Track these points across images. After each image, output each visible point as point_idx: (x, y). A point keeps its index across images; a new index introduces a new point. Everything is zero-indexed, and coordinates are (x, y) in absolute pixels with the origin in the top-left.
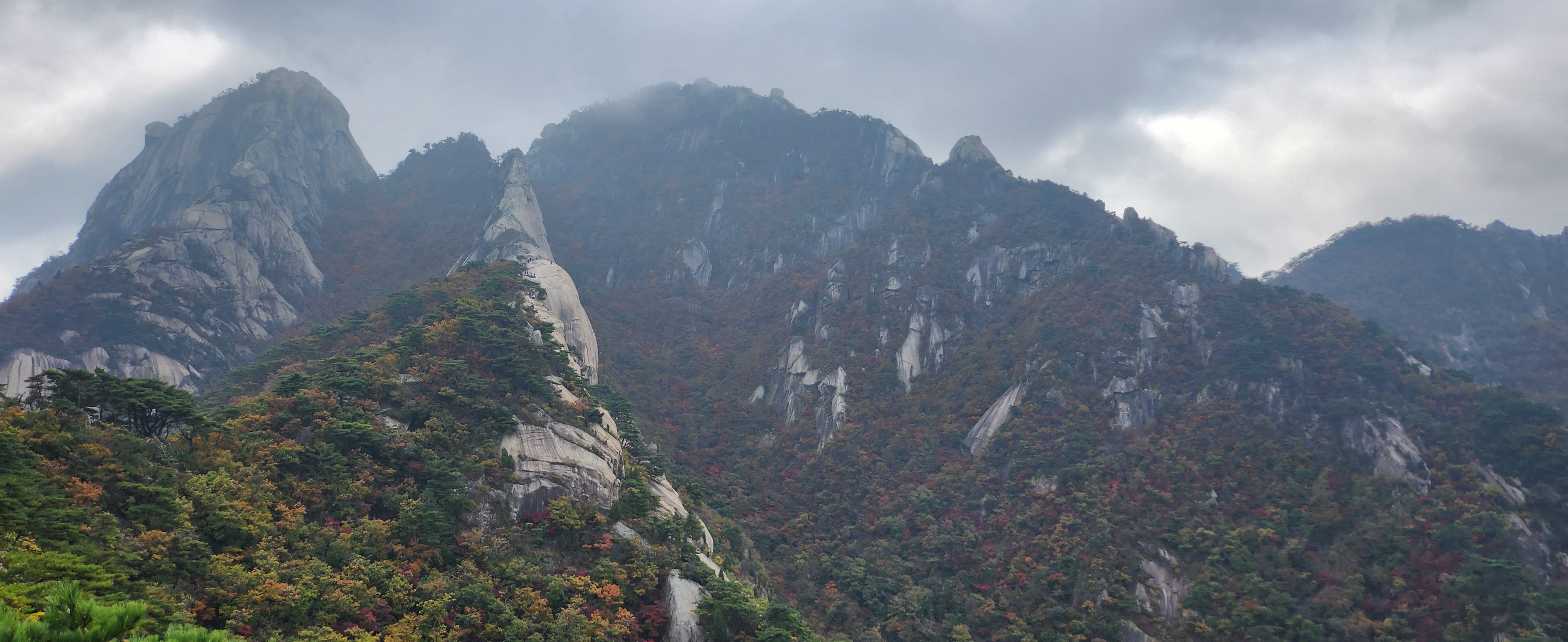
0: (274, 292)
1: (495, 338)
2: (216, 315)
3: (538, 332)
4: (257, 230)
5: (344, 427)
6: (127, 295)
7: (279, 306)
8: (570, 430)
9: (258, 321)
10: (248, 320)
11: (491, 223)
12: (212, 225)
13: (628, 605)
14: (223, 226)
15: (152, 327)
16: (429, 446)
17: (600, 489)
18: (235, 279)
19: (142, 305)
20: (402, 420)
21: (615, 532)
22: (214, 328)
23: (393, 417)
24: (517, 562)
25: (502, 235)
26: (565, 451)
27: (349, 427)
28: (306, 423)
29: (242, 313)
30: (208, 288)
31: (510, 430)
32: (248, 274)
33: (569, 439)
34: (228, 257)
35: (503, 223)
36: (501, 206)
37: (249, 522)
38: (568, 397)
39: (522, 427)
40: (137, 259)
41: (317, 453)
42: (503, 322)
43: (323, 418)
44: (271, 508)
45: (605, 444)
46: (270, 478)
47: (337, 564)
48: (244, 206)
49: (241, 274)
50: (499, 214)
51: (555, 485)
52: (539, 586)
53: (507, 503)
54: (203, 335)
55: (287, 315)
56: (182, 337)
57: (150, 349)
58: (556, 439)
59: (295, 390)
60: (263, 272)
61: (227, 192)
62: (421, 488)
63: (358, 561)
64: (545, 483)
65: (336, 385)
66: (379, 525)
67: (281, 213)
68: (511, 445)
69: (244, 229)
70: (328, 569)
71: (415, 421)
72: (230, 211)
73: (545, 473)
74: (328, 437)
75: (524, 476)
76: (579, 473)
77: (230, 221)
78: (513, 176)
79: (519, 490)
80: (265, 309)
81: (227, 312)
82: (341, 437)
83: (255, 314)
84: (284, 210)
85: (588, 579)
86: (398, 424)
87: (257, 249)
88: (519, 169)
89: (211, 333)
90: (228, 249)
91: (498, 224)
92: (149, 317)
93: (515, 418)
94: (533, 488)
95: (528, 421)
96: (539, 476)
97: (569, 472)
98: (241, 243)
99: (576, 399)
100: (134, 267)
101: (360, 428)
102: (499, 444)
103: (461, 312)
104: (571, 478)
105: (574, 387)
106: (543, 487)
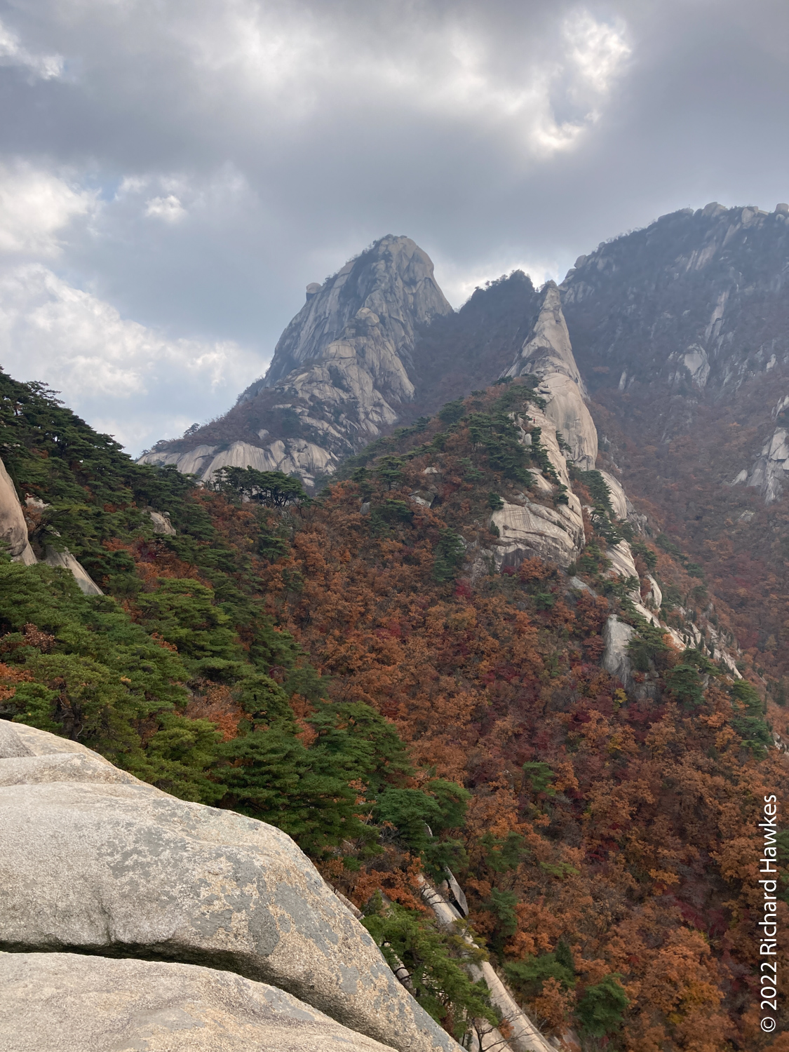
0: (382, 401)
1: (492, 442)
2: (347, 418)
3: (529, 435)
4: (371, 356)
5: (388, 504)
6: (294, 407)
7: (385, 409)
8: (543, 510)
9: (373, 421)
10: (367, 420)
11: (528, 342)
12: (344, 355)
14: (351, 355)
15: (308, 427)
16: (442, 518)
17: (562, 553)
18: (358, 393)
19: (303, 412)
20: (427, 499)
21: (571, 584)
22: (345, 427)
23: (422, 497)
25: (534, 352)
26: (537, 524)
27: (392, 503)
28: (365, 500)
29: (362, 416)
30: (342, 399)
31: (499, 507)
32: (366, 389)
33: (540, 516)
34: (354, 377)
35: (537, 342)
36: (535, 329)
39: (506, 506)
40: (300, 381)
41: (371, 520)
42: (503, 429)
43: (375, 498)
45: (569, 519)
46: (343, 535)
48: (363, 340)
49: (362, 389)
50: (534, 335)
51: (528, 548)
53: (493, 559)
54: (339, 432)
55: (390, 417)
56: (327, 434)
57: (308, 442)
58: (531, 516)
59: (362, 479)
60: (376, 386)
61: (353, 331)
62: (435, 546)
64: (520, 546)
65: (386, 475)
66: (406, 569)
67: (388, 344)
68: (498, 519)
69: (363, 357)
71: (436, 501)
72: (354, 344)
73: (521, 540)
74: (379, 510)
75: (505, 540)
76: (546, 540)
77: (355, 351)
78: (548, 304)
79: (502, 551)
80: (376, 412)
81: (353, 415)
82: (388, 510)
83: (370, 416)
84: (389, 341)
86: (424, 501)
87: (372, 370)
88: (552, 297)
89: (343, 430)
90: (354, 372)
91: (532, 343)
92: (309, 420)
93: (502, 500)
94: (511, 549)
95: (511, 502)
96: (516, 541)
97: (538, 539)
98: (362, 367)
99: (550, 486)
100: (298, 387)
101: (397, 505)
102: (490, 518)
103: (473, 422)
104: (539, 543)
105: (550, 476)
106: (519, 549)
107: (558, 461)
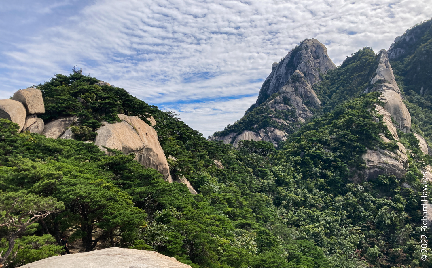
0: (306, 109)
1: (360, 123)
2: (291, 117)
3: (377, 118)
4: (301, 90)
5: (313, 152)
6: (268, 114)
7: (307, 112)
8: (386, 152)
9: (302, 117)
10: (300, 118)
11: (373, 78)
12: (289, 91)
13: (406, 210)
14: (292, 91)
15: (274, 122)
16: (338, 158)
17: (397, 171)
18: (296, 106)
19: (272, 116)
20: (331, 150)
21: (403, 186)
22: (290, 121)
23: (328, 149)
24: (366, 194)
25: (377, 82)
26: (385, 159)
27: (314, 152)
28: (302, 151)
29: (298, 116)
30: (288, 109)
31: (365, 152)
32: (299, 104)
33: (386, 155)
34: (294, 100)
35: (378, 77)
36: (376, 72)
37: (287, 179)
38: (387, 141)
39: (369, 151)
40: (271, 103)
41: (305, 160)
42: (364, 117)
43: (307, 150)
44: (293, 175)
45: (400, 156)
46: (293, 167)
47: (310, 191)
48: (297, 84)
49: (297, 104)
50: (376, 74)
51: (380, 170)
52: (372, 202)
53: (363, 175)
54: (288, 123)
55: (310, 115)
56: (282, 124)
57: (275, 128)
58: (381, 155)
59: (300, 142)
60: (303, 103)
61: (293, 80)
62: (335, 170)
63: (316, 190)
64: (376, 169)
65: (311, 140)
66: (322, 180)
67: (308, 84)
68: (366, 157)
69: (297, 91)
70: (307, 192)
71: (335, 150)
72: (293, 86)
73: (376, 166)
74: (309, 155)
75: (369, 166)
76: (389, 166)
77: (294, 89)
78: (382, 60)
79: (367, 171)
80: (304, 114)
81: (294, 116)
82: (312, 155)
83: (301, 115)
85: (390, 200)
86: (329, 151)
87: (301, 96)
88: (384, 56)
89: (290, 122)
90: (293, 97)
91: (375, 78)
92: (275, 119)
93: (366, 148)
94: (372, 171)
95: (372, 149)
96: (375, 167)
97: (385, 165)
98: (297, 95)
99: (390, 141)
100: (270, 106)
101: (317, 152)
102: (361, 157)
103: (350, 114)
104: (386, 167)
105: (389, 137)
106: (376, 171)
107: (392, 129)
